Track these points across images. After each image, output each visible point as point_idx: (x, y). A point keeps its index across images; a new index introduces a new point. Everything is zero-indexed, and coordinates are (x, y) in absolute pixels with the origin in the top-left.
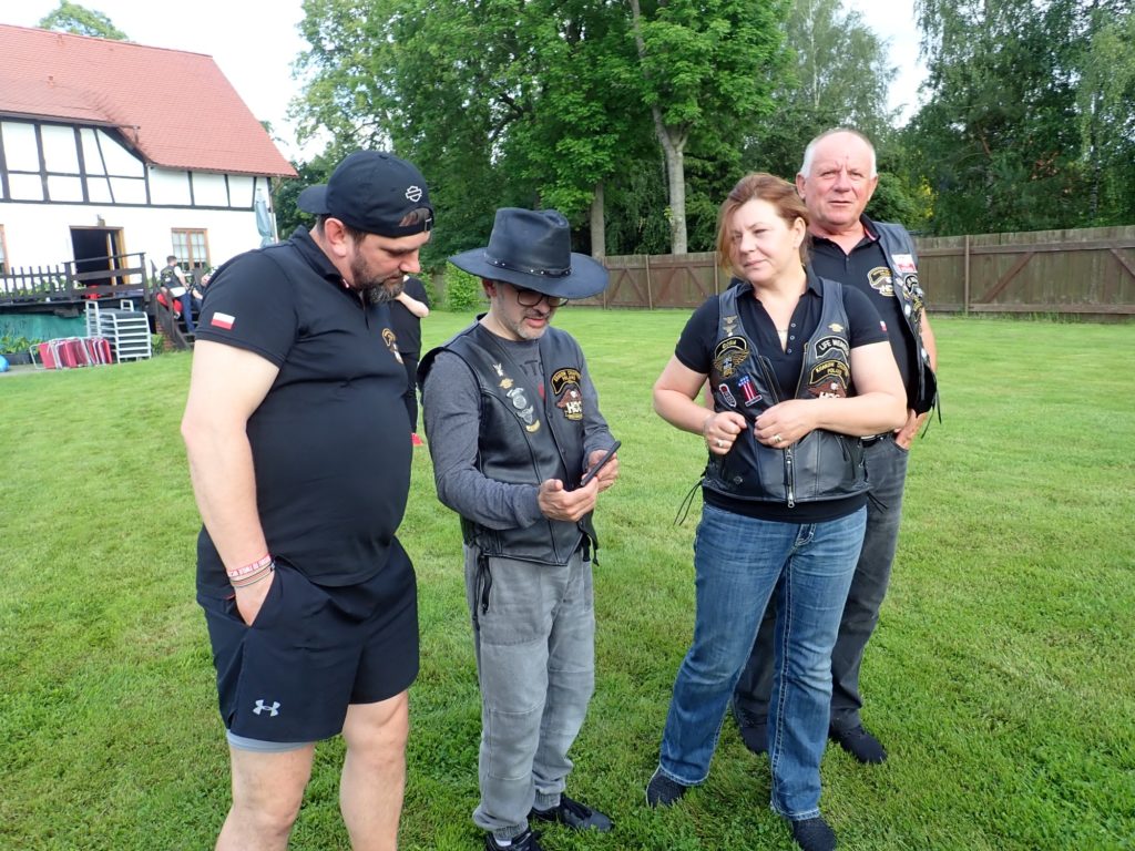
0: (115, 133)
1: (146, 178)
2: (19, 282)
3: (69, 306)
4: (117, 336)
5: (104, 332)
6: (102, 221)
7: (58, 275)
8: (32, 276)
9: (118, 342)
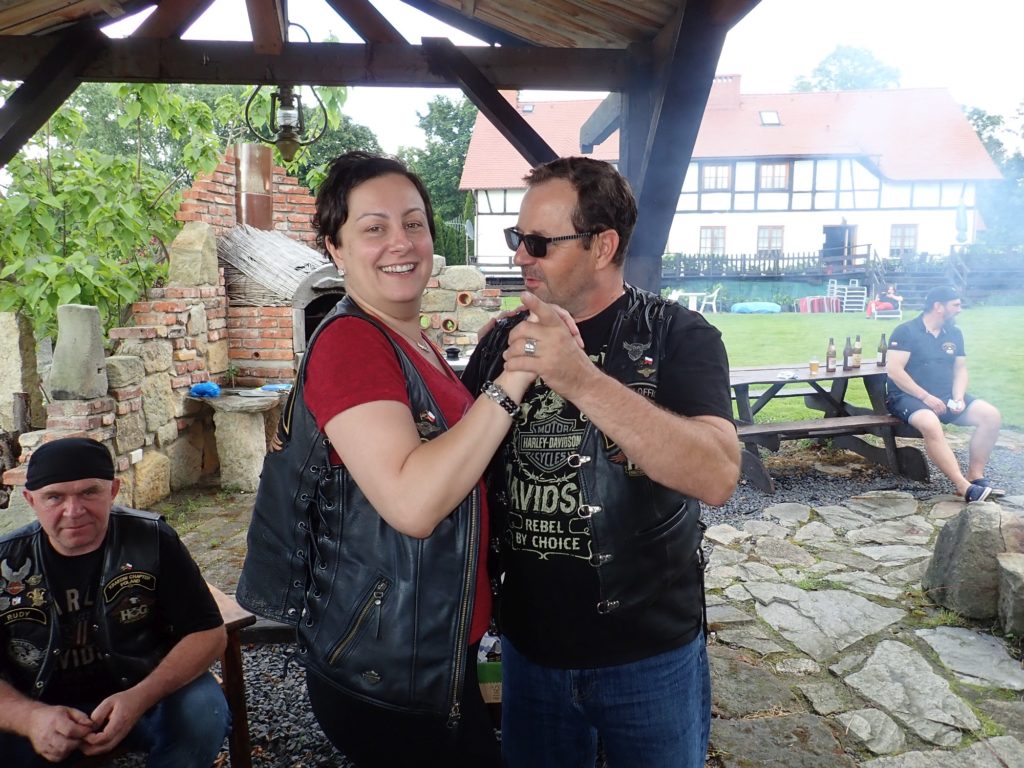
0: (865, 161)
1: (880, 190)
2: (791, 262)
3: (817, 278)
4: (845, 297)
5: (838, 294)
6: (845, 221)
7: (814, 258)
8: (799, 258)
9: (845, 300)
